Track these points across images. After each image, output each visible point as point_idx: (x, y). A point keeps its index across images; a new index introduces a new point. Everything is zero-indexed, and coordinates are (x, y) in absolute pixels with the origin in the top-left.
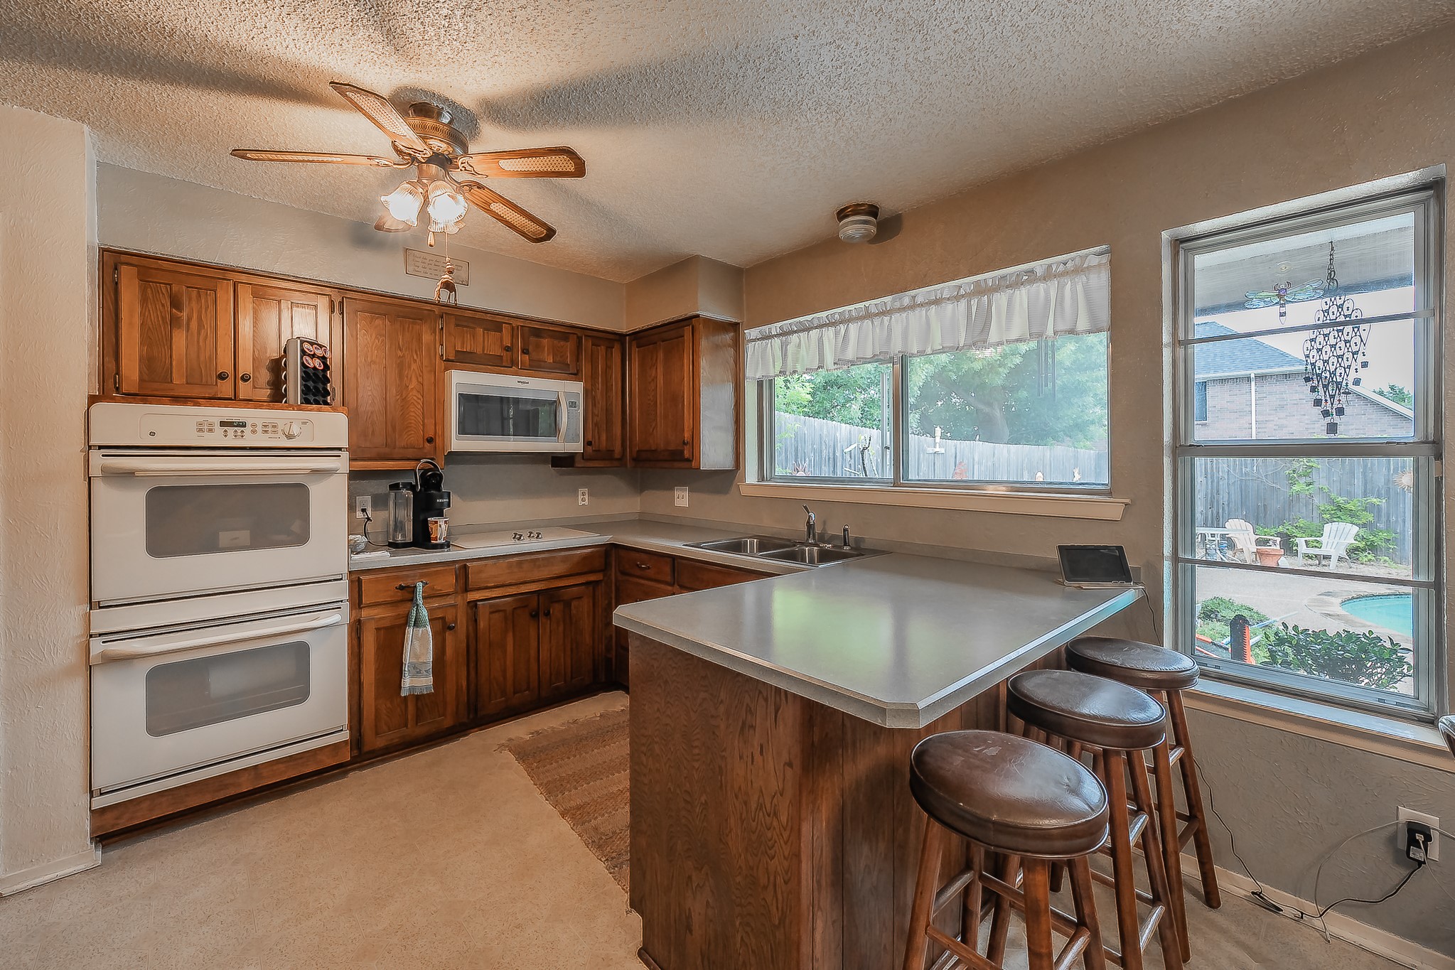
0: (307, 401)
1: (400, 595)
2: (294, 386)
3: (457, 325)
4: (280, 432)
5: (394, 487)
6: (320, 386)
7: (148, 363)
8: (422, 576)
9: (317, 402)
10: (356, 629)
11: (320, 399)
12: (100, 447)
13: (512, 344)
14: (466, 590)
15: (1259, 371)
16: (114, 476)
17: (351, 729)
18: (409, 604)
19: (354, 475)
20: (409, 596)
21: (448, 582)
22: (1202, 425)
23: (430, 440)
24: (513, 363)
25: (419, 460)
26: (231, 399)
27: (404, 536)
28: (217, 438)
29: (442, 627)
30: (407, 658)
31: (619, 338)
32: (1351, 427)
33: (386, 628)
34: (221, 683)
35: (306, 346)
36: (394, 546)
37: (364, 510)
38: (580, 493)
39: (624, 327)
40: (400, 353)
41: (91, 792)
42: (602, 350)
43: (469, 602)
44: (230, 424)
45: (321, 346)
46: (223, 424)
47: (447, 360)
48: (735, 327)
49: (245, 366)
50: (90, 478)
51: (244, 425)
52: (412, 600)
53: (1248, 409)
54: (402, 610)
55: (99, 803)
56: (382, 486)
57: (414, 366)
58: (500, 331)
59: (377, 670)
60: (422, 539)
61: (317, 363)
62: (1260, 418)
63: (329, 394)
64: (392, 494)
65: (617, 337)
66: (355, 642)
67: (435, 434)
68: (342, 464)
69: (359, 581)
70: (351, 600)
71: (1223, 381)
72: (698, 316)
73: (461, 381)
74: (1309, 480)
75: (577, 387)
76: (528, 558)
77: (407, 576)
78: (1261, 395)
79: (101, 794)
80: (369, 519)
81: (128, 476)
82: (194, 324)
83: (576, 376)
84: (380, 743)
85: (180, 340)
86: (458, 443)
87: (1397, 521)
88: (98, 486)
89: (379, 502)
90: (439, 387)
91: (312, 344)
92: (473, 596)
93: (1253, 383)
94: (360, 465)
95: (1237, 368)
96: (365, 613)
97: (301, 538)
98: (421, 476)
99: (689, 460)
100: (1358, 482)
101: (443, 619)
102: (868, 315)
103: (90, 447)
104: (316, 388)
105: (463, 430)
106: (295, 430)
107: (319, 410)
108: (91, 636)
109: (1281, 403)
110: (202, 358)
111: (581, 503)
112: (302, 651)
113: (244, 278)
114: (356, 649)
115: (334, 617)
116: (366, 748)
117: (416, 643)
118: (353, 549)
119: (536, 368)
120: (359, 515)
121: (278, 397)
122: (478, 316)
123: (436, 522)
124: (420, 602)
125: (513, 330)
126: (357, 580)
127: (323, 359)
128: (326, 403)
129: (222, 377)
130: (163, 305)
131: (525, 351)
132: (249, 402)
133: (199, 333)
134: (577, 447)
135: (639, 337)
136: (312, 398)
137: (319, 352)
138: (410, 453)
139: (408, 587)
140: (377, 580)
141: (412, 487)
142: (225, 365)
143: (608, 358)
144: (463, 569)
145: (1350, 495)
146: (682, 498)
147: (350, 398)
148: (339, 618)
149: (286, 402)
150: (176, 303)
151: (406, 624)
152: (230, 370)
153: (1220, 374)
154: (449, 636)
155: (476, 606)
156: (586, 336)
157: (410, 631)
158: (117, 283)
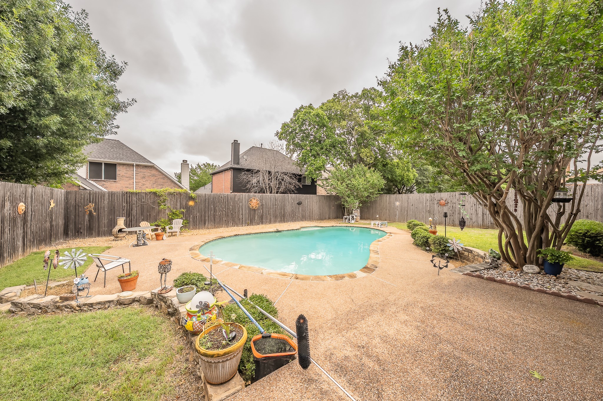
15: (137, 163)
22: (114, 182)
53: (132, 177)
62: (137, 181)
71: (124, 165)
74: (165, 204)
78: (137, 172)
87: (187, 217)
93: (135, 167)
95: (129, 160)
100: (178, 204)
109: (144, 176)
145: (176, 208)
153: (122, 162)
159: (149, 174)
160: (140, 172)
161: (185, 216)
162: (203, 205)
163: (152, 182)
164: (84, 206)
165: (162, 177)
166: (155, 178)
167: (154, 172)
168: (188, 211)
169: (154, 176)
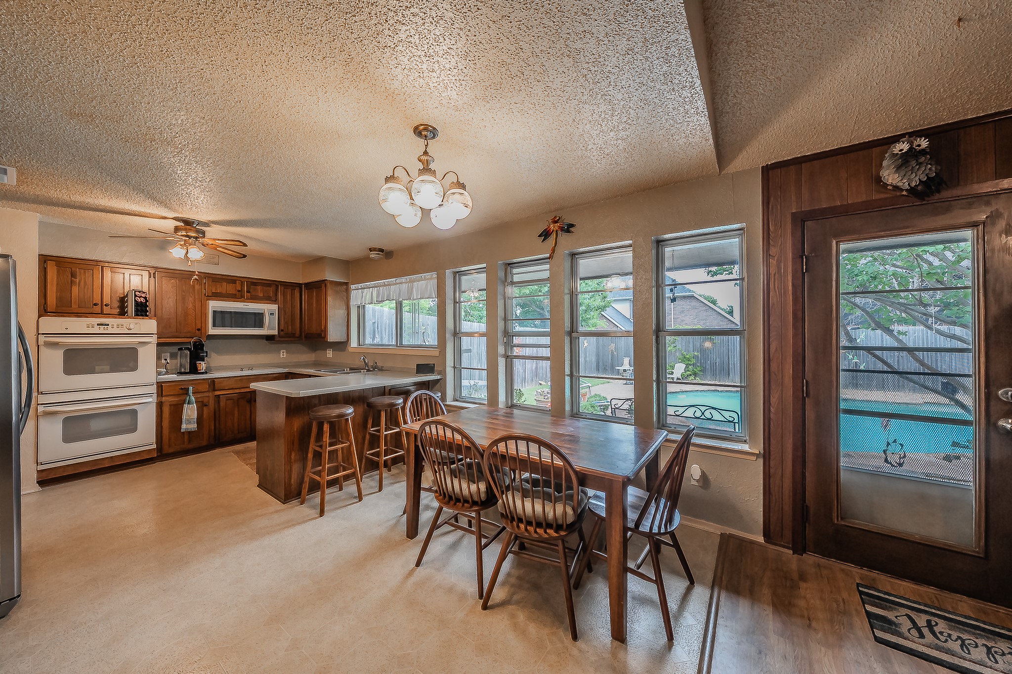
0: (137, 315)
1: (181, 391)
2: (131, 308)
3: (213, 281)
4: (125, 327)
5: (180, 349)
6: (144, 308)
7: (60, 299)
8: (192, 384)
9: (142, 316)
10: (160, 405)
11: (143, 314)
12: (43, 334)
13: (241, 289)
14: (214, 390)
16: (49, 345)
17: (157, 444)
18: (186, 396)
19: (159, 345)
20: (186, 392)
21: (206, 387)
23: (199, 330)
24: (242, 297)
25: (193, 338)
26: (99, 314)
27: (185, 369)
28: (96, 330)
29: (201, 405)
30: (184, 417)
31: (299, 285)
32: (708, 321)
33: (175, 405)
34: (95, 425)
35: (137, 293)
36: (181, 373)
37: (166, 360)
38: (281, 352)
39: (301, 281)
40: (183, 294)
41: (37, 463)
42: (289, 291)
43: (215, 396)
44: (102, 325)
45: (144, 293)
46: (98, 325)
47: (208, 296)
48: (346, 284)
49: (106, 300)
50: (38, 346)
51: (108, 325)
52: (187, 394)
53: (670, 312)
54: (182, 398)
55: (40, 468)
56: (175, 349)
57: (190, 299)
58: (236, 283)
59: (169, 421)
60: (194, 370)
61: (142, 300)
62: (675, 317)
63: (148, 312)
64: (179, 352)
65: (298, 285)
66: (159, 410)
67: (201, 328)
68: (154, 340)
69: (162, 386)
70: (158, 393)
72: (327, 280)
73: (214, 305)
74: (675, 345)
75: (274, 307)
76: (245, 377)
77: (184, 384)
78: (675, 306)
79: (42, 464)
80: (168, 363)
81: (55, 345)
82: (82, 283)
83: (275, 301)
84: (171, 451)
85: (75, 290)
86: (212, 331)
87: (703, 363)
88: (42, 349)
89: (173, 356)
90: (204, 308)
91: (140, 292)
92: (217, 393)
94: (162, 340)
96: (164, 399)
97: (134, 368)
98: (193, 345)
99: (323, 338)
100: (691, 346)
101: (202, 402)
102: (385, 285)
103: (39, 334)
104: (142, 309)
105: (214, 325)
106: (132, 326)
107: (143, 319)
108: (38, 405)
109: (683, 310)
110: (86, 297)
111: (282, 356)
112: (134, 413)
113: (107, 264)
114: (160, 413)
115: (150, 400)
116: (165, 452)
117: (189, 411)
118: (159, 374)
119: (254, 299)
120: (163, 361)
121: (122, 313)
122: (224, 277)
123: (200, 363)
124: (191, 394)
125: (242, 283)
126: (160, 386)
127: (145, 298)
128: (147, 316)
129: (95, 305)
130: (67, 277)
131: (248, 292)
132: (109, 315)
133: (84, 287)
134: (275, 332)
135: (308, 285)
136: (139, 313)
137: (143, 295)
138: (188, 335)
139: (185, 388)
140: (170, 386)
141: (189, 349)
142: (97, 299)
143: (292, 294)
144: (213, 381)
145: (688, 351)
146: (330, 353)
147: (159, 313)
148: (153, 399)
149: (127, 316)
150: (73, 275)
151: (184, 403)
152: (99, 303)
154: (205, 409)
155: (219, 397)
156: (281, 285)
157: (186, 406)
158: (45, 268)
159: (689, 307)
160: (679, 305)
161: (699, 362)
162: (725, 348)
163: (692, 316)
164: (608, 346)
165: (704, 308)
166: (696, 311)
167: (694, 303)
168: (704, 355)
169: (694, 308)
